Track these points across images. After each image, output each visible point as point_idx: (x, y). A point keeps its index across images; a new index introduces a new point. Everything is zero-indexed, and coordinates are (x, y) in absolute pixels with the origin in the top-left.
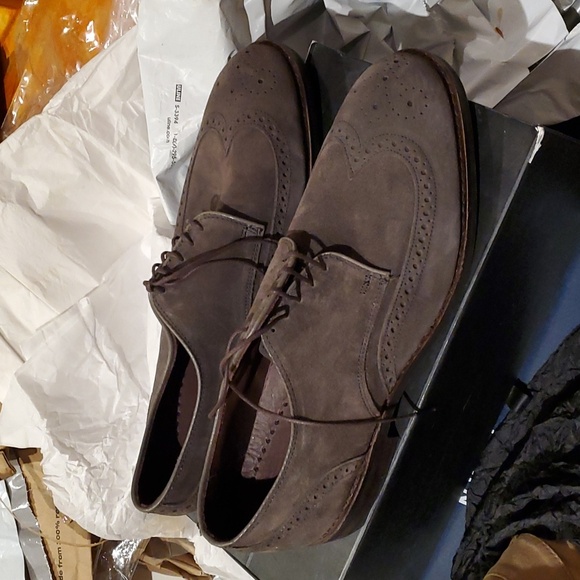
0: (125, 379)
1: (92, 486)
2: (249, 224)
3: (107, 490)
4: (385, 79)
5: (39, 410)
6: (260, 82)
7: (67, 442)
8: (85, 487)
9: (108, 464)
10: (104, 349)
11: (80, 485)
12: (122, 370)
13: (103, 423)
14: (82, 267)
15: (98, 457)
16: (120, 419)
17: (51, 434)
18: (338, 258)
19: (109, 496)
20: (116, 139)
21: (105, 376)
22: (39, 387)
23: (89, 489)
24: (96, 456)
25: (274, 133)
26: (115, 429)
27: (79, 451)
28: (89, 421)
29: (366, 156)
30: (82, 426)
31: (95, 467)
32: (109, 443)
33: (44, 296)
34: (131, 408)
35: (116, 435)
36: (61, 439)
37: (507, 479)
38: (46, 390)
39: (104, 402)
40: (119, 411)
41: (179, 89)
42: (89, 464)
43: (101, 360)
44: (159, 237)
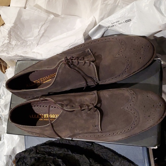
0: (39, 37)
1: (5, 45)
2: (97, 78)
3: (7, 49)
4: (154, 106)
5: (15, 21)
6: (140, 58)
7: (11, 33)
8: (3, 44)
9: (13, 46)
10: (43, 28)
11: (3, 42)
12: (41, 35)
13: (23, 38)
14: (62, 8)
15: (14, 43)
16: (27, 42)
17: (11, 29)
18: (99, 114)
19: (5, 50)
20: (106, 2)
21: (36, 31)
22: (21, 16)
23: (4, 45)
24: (13, 42)
25: (127, 70)
26: (24, 42)
27: (12, 37)
28: (21, 34)
29: (130, 110)
30: (18, 33)
31: (10, 43)
32: (19, 44)
33: (48, 2)
34: (32, 43)
35: (22, 44)
36: (11, 31)
37: (68, 153)
38: (22, 18)
39: (29, 35)
40: (29, 40)
41: (129, 20)
42: (10, 41)
43: (40, 28)
44: (83, 35)
